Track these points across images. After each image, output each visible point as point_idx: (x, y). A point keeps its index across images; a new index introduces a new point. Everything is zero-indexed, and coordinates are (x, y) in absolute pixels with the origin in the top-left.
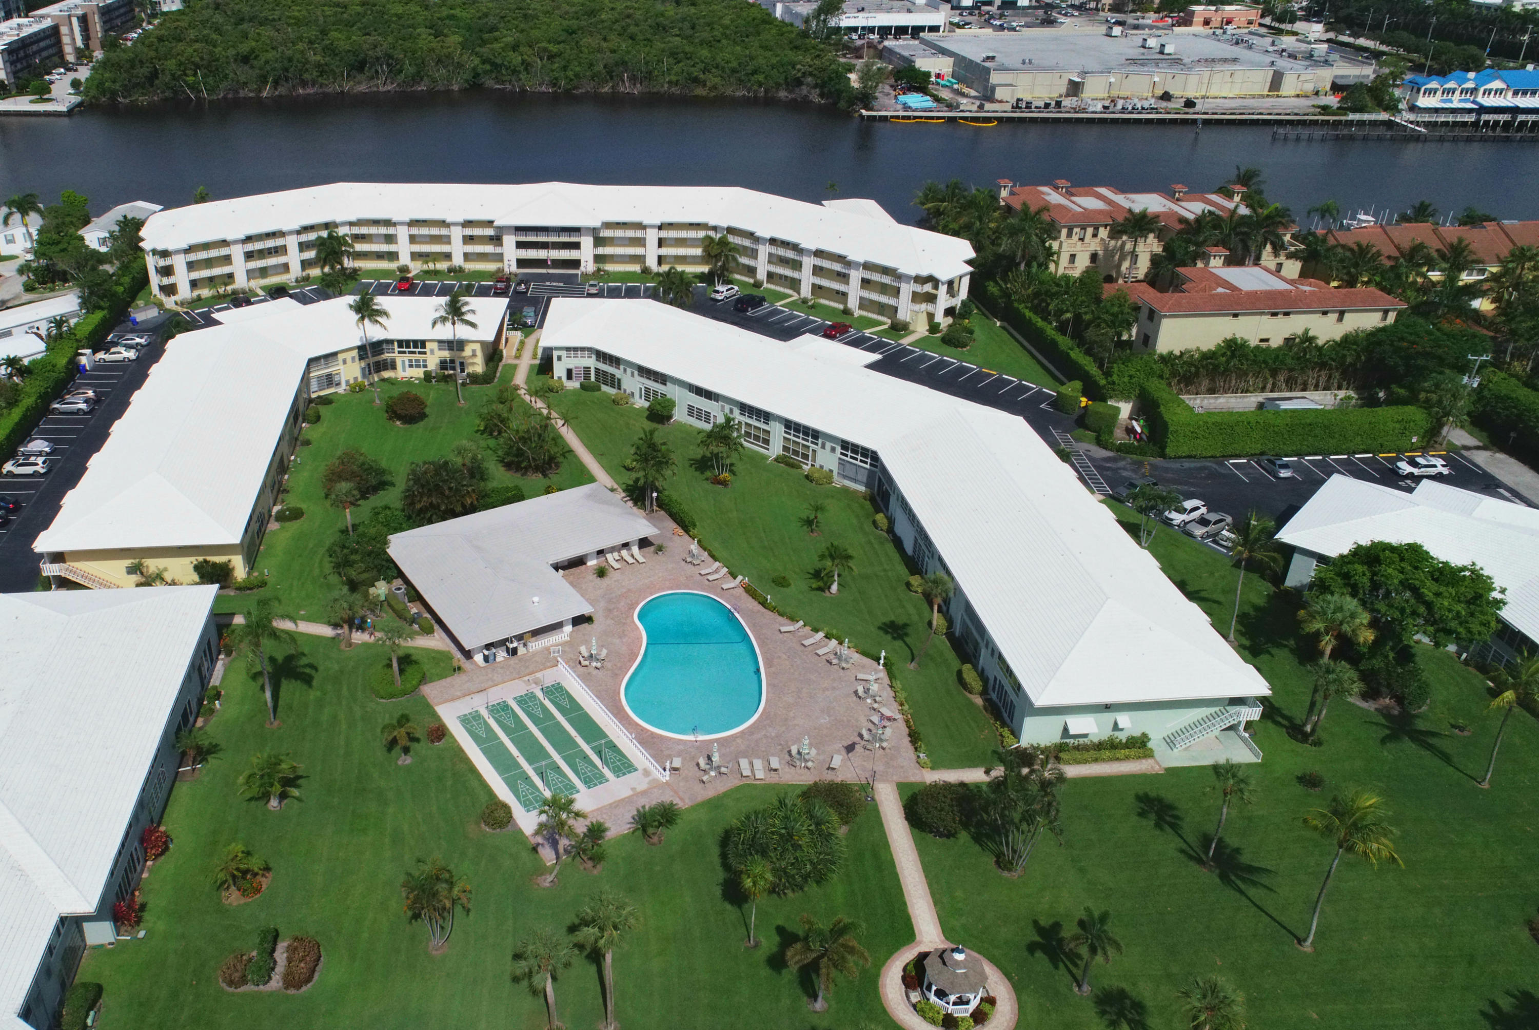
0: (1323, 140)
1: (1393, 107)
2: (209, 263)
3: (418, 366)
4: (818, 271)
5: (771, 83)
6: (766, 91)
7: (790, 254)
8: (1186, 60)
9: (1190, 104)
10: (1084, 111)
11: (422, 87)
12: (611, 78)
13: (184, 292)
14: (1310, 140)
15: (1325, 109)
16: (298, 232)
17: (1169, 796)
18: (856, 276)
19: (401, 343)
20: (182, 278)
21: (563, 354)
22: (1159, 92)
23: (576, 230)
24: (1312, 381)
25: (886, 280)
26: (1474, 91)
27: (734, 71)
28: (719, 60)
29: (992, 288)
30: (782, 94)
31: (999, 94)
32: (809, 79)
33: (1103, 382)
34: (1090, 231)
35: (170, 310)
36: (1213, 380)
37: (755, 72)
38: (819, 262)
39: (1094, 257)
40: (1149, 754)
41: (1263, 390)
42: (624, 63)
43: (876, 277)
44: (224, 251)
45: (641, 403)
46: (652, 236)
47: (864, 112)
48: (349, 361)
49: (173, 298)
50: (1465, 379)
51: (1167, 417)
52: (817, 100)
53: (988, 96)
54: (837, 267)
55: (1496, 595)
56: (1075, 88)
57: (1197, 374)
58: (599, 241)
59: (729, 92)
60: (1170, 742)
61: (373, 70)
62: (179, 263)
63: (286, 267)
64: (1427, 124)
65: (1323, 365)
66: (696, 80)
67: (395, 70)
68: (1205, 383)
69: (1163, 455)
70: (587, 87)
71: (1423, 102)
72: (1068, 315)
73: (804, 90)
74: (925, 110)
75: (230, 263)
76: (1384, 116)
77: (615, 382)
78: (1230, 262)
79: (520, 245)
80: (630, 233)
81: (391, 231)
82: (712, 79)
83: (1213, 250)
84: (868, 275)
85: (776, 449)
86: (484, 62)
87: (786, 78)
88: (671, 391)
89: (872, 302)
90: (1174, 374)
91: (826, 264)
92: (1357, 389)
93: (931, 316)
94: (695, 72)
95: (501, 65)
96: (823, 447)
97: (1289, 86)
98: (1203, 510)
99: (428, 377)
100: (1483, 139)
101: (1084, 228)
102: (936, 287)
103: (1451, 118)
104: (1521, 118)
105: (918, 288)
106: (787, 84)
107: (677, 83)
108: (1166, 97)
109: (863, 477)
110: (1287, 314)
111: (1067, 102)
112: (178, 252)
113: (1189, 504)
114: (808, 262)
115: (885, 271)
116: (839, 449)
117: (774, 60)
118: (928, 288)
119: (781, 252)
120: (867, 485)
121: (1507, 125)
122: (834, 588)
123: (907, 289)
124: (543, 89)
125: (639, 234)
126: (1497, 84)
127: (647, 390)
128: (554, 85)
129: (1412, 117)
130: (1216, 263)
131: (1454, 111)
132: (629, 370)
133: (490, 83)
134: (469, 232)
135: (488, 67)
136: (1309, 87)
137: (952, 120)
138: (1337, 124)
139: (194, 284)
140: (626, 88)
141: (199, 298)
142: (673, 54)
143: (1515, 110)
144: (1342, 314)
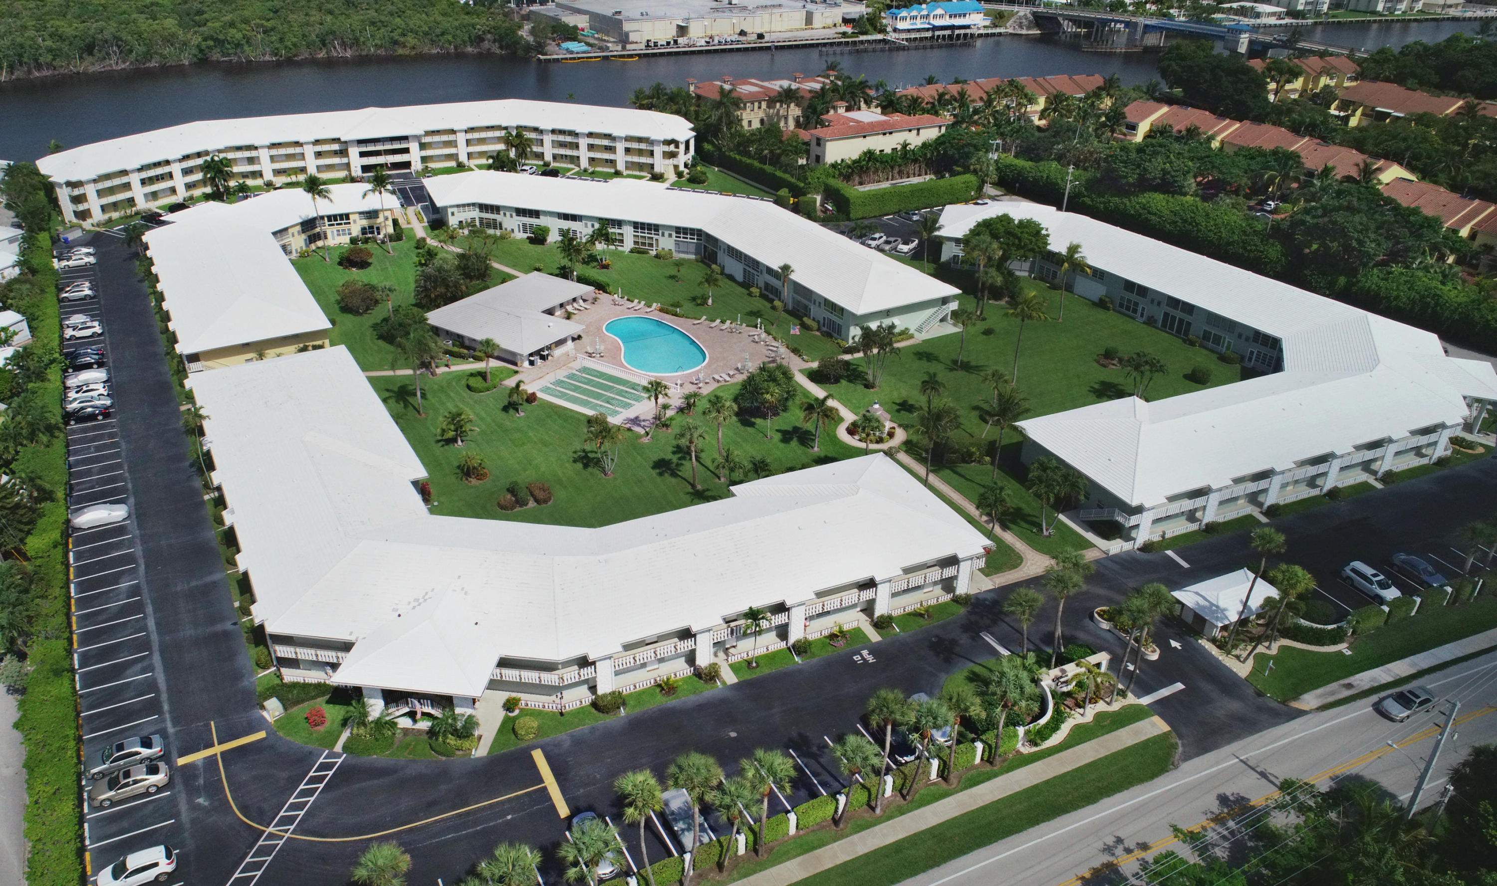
0: (850, 53)
1: (883, 31)
2: (111, 191)
3: (344, 234)
4: (591, 147)
5: (459, 41)
6: (456, 48)
7: (569, 139)
8: (750, 8)
9: (761, 36)
10: (694, 45)
11: (153, 64)
12: (324, 45)
13: (98, 216)
14: (842, 54)
15: (844, 34)
16: (180, 161)
17: (929, 350)
18: (620, 147)
19: (329, 218)
20: (94, 204)
21: (455, 210)
22: (738, 31)
23: (405, 138)
24: (911, 172)
25: (643, 146)
26: (927, 16)
27: (426, 34)
28: (412, 26)
29: (707, 146)
30: (469, 49)
31: (632, 37)
32: (489, 36)
33: (802, 185)
34: (756, 104)
35: (89, 231)
36: (860, 177)
37: (443, 34)
38: (591, 141)
39: (762, 121)
40: (912, 337)
41: (887, 179)
42: (333, 33)
43: (635, 145)
44: (124, 180)
45: (520, 235)
46: (461, 138)
47: (541, 57)
48: (296, 234)
49: (89, 221)
50: (990, 155)
51: (847, 195)
52: (498, 51)
53: (624, 40)
54: (606, 142)
55: (1044, 232)
56: (682, 30)
57: (852, 174)
58: (423, 146)
59: (426, 50)
60: (919, 330)
61: (104, 53)
62: (90, 191)
63: (173, 191)
64: (907, 40)
65: (915, 161)
66: (396, 42)
67: (125, 51)
68: (857, 179)
69: (849, 219)
70: (305, 55)
71: (901, 25)
72: (766, 152)
73: (486, 45)
74: (584, 52)
75: (130, 189)
76: (880, 37)
77: (496, 225)
78: (848, 109)
79: (363, 154)
80: (445, 138)
81: (253, 154)
82: (411, 40)
83: (839, 103)
84: (629, 145)
85: (629, 244)
86: (205, 40)
87: (470, 37)
88: (543, 221)
89: (633, 163)
90: (841, 174)
91: (597, 142)
92: (935, 173)
93: (676, 167)
94: (396, 35)
95: (223, 41)
96: (663, 235)
97: (818, 22)
98: (884, 238)
99: (353, 241)
100: (940, 47)
101: (753, 103)
102: (677, 147)
103: (918, 35)
104: (957, 32)
105: (666, 148)
106: (471, 42)
107: (381, 46)
108: (742, 33)
109: (692, 248)
110: (891, 133)
111: (680, 40)
112: (89, 182)
113: (877, 235)
114: (583, 142)
115: (640, 140)
116: (674, 234)
117: (457, 23)
118: (672, 148)
119: (561, 138)
120: (696, 254)
121: (950, 37)
122: (710, 302)
123: (658, 150)
124: (267, 58)
125: (451, 137)
126: (939, 11)
127: (524, 225)
128: (276, 55)
129: (896, 35)
130: (841, 111)
131: (919, 30)
132: (508, 214)
133: (216, 56)
134: (319, 148)
135: (211, 43)
136: (830, 22)
137: (606, 58)
138: (854, 43)
139: (104, 208)
140: (338, 52)
141: (110, 220)
142: (373, 23)
143: (952, 28)
144: (918, 130)
